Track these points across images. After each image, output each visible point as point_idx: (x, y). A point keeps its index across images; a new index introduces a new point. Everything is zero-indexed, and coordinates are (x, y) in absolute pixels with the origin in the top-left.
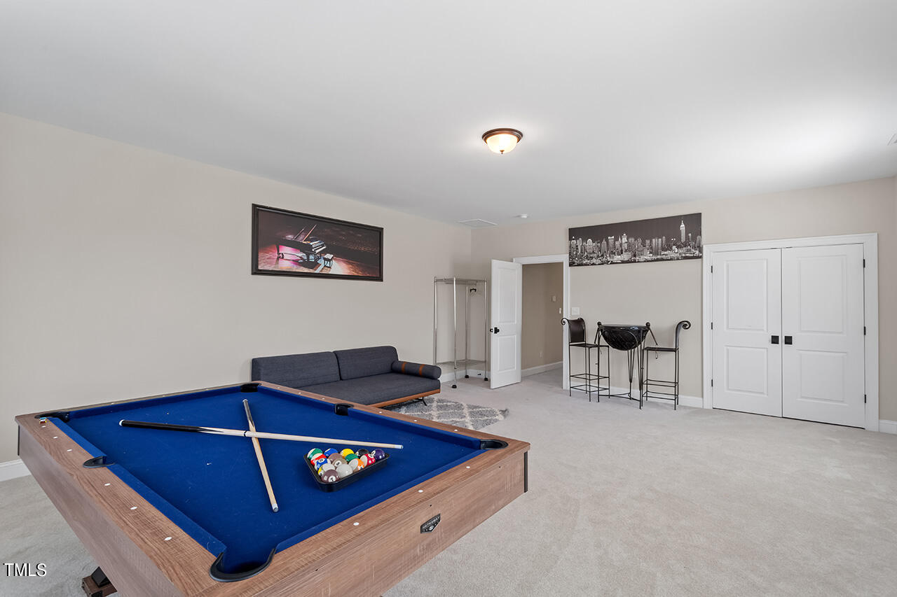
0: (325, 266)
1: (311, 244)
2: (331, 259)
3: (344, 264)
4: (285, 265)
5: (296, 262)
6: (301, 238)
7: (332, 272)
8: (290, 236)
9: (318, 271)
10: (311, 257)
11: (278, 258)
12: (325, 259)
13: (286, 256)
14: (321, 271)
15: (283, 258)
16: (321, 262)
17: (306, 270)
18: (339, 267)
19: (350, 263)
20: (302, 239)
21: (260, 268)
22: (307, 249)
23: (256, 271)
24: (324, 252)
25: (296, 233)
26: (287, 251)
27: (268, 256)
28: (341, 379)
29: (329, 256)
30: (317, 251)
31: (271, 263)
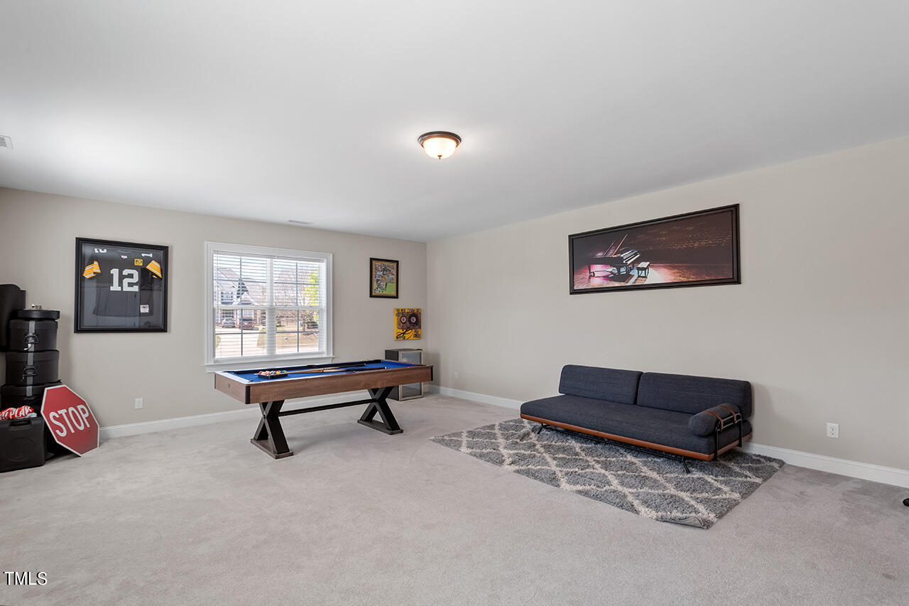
0: (639, 277)
1: (622, 256)
2: (647, 268)
3: (666, 270)
4: (597, 282)
5: (606, 278)
6: (611, 252)
7: (648, 282)
8: (599, 254)
9: (630, 283)
10: (623, 270)
11: (590, 277)
12: (639, 269)
13: (597, 274)
14: (635, 282)
15: (594, 276)
16: (635, 273)
17: (617, 284)
18: (657, 275)
19: (674, 268)
20: (612, 254)
21: (575, 288)
22: (617, 263)
23: (574, 292)
24: (638, 261)
25: (605, 249)
26: (598, 269)
27: (582, 276)
28: (635, 403)
29: (644, 264)
30: (629, 262)
31: (584, 283)
